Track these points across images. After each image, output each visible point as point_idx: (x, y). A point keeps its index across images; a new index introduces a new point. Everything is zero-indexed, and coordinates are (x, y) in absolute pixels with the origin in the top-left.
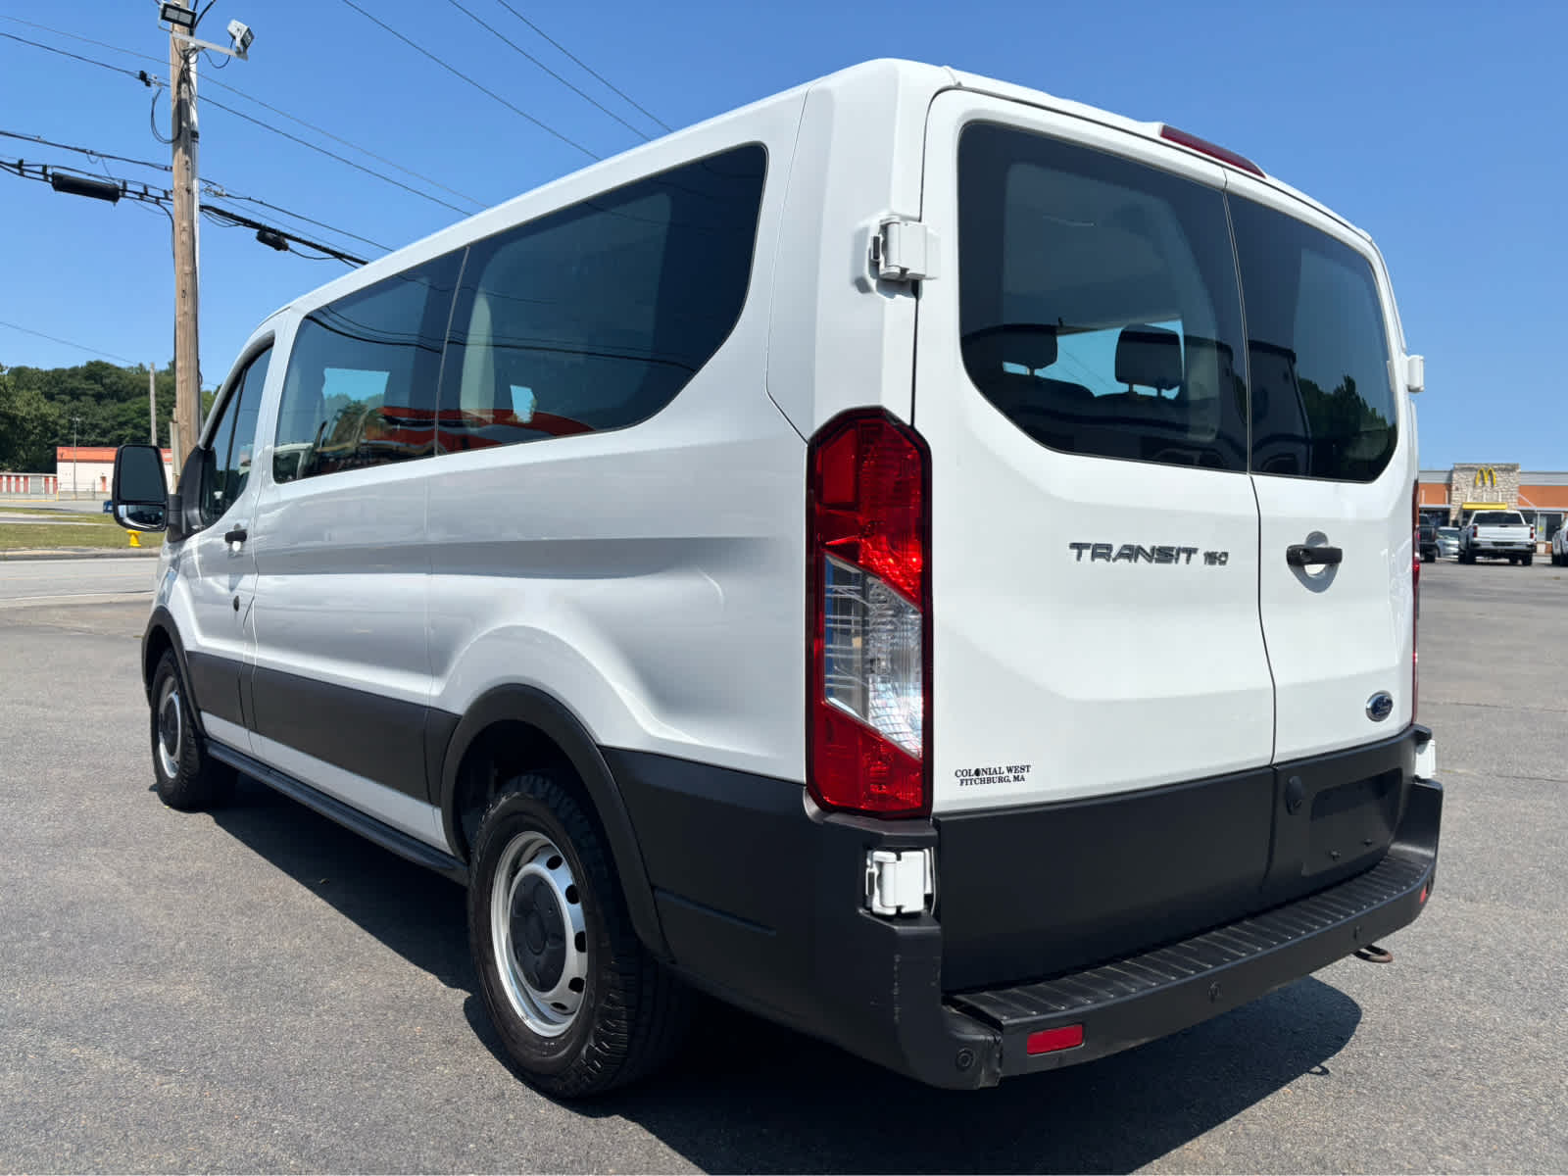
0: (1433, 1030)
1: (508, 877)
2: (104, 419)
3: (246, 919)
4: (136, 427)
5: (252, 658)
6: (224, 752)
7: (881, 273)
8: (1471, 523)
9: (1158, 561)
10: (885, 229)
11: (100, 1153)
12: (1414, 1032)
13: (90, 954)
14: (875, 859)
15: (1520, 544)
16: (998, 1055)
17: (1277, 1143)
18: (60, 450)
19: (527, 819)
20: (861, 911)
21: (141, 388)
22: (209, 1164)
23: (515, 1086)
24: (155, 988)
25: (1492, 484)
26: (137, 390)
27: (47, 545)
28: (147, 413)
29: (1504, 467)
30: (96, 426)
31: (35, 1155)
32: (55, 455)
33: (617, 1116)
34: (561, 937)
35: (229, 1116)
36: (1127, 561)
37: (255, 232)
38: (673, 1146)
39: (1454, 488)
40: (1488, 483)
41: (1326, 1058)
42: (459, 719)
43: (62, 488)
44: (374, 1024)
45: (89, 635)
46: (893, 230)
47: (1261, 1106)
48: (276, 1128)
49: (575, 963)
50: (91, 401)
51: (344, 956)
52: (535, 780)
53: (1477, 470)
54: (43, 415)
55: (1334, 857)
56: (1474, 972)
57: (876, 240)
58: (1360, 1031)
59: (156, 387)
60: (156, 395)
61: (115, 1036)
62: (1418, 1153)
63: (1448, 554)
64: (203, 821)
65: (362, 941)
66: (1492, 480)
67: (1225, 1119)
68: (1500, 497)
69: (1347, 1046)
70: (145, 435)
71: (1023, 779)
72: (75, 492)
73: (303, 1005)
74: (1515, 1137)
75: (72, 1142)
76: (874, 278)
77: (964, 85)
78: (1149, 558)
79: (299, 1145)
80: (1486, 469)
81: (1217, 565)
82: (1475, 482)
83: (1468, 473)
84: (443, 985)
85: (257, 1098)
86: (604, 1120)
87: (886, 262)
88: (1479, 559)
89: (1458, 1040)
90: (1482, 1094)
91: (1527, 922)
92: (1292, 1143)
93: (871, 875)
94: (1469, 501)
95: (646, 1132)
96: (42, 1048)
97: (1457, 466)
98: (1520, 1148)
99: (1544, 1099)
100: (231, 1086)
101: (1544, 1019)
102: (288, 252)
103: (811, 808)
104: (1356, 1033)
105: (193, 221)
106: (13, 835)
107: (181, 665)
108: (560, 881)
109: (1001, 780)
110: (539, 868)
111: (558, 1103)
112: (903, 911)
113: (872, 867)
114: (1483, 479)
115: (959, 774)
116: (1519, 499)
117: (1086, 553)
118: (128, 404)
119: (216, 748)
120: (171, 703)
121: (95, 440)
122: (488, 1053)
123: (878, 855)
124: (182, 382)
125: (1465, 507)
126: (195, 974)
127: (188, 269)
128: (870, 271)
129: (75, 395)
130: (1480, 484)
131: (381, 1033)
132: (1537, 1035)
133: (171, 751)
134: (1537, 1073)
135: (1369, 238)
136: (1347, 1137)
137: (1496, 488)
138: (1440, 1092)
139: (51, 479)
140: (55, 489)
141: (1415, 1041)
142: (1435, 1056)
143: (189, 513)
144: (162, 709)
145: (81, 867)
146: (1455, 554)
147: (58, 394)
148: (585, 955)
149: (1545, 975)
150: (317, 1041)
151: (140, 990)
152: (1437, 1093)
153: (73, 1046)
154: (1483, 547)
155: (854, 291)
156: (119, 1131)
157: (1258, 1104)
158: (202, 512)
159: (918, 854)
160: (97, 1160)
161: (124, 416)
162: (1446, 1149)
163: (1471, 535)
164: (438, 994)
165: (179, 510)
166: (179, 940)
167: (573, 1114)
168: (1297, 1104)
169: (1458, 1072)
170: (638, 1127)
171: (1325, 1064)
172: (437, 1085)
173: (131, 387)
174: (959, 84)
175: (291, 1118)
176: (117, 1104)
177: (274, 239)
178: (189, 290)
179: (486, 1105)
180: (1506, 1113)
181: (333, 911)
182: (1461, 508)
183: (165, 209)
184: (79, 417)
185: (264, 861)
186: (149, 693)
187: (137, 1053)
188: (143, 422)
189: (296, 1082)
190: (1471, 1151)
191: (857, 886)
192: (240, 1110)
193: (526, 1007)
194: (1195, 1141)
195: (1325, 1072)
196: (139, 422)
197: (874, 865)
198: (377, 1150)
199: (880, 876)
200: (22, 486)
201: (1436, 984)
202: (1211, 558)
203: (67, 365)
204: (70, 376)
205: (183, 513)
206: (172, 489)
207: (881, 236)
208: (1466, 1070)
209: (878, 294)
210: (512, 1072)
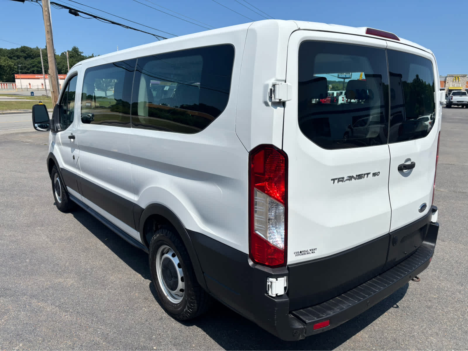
0: (429, 291)
1: (160, 256)
2: (28, 65)
3: (85, 254)
4: (37, 67)
5: (80, 175)
6: (75, 199)
7: (273, 101)
8: (451, 95)
9: (358, 179)
10: (274, 86)
11: (49, 341)
12: (424, 291)
13: (41, 268)
14: (270, 281)
15: (465, 102)
16: (305, 331)
17: (383, 333)
18: (16, 75)
19: (165, 242)
20: (266, 294)
21: (38, 55)
22: (81, 344)
23: (165, 315)
24: (61, 280)
25: (458, 81)
26: (37, 55)
27: (15, 109)
28: (40, 63)
29: (462, 75)
30: (26, 67)
31: (31, 342)
32: (14, 77)
33: (195, 326)
34: (177, 277)
35: (85, 327)
36: (348, 181)
37: (68, 10)
38: (211, 336)
39: (446, 82)
40: (457, 81)
41: (398, 302)
42: (144, 210)
43: (17, 87)
44: (124, 292)
45: (31, 144)
46: (277, 86)
47: (379, 320)
48: (98, 331)
49: (181, 285)
50: (23, 58)
51: (114, 268)
52: (167, 232)
53: (454, 77)
54: (9, 65)
55: (405, 254)
56: (443, 268)
57: (271, 89)
58: (408, 291)
59: (42, 54)
60: (43, 57)
61: (50, 298)
62: (424, 336)
63: (443, 104)
64: (70, 216)
65: (119, 262)
66: (458, 80)
67: (368, 325)
68: (460, 85)
69: (404, 297)
70: (41, 70)
71: (314, 252)
72: (22, 88)
73: (104, 285)
74: (451, 330)
75: (41, 337)
76: (270, 102)
77: (301, 28)
78: (355, 179)
79: (105, 337)
80: (457, 76)
81: (376, 176)
82: (453, 80)
83: (451, 77)
84: (143, 278)
85: (92, 320)
86: (191, 327)
87: (274, 97)
88: (453, 106)
89: (437, 294)
90: (443, 315)
91: (459, 249)
92: (387, 333)
93: (269, 285)
94: (451, 86)
95: (203, 331)
96: (30, 303)
97: (448, 75)
98: (453, 334)
99: (461, 316)
100: (85, 316)
101: (462, 286)
102: (79, 16)
103: (251, 263)
104: (407, 292)
105: (48, 7)
106: (15, 223)
107: (59, 171)
108: (176, 261)
109: (308, 253)
110: (169, 256)
111: (178, 321)
112: (278, 295)
113: (269, 283)
114: (456, 79)
115: (295, 253)
116: (466, 86)
117: (336, 181)
118: (34, 60)
119: (72, 197)
120: (57, 181)
121: (26, 72)
122: (157, 303)
123: (271, 279)
124: (50, 61)
125: (450, 88)
126: (72, 275)
127: (48, 24)
128: (269, 100)
129: (18, 57)
130: (454, 81)
131: (126, 296)
132: (460, 292)
133: (59, 195)
134: (459, 306)
135: (432, 53)
136: (403, 331)
137: (459, 82)
138: (431, 314)
139: (14, 85)
140: (16, 88)
141: (424, 295)
142: (430, 301)
143: (57, 125)
144: (55, 182)
145: (36, 235)
146: (445, 104)
147: (13, 57)
148: (184, 283)
149: (463, 270)
150: (108, 299)
151: (57, 281)
152: (430, 314)
153: (39, 302)
154: (454, 103)
155: (264, 105)
156: (54, 333)
157: (378, 319)
158: (61, 125)
159: (283, 278)
160: (49, 344)
161: (34, 64)
162: (431, 335)
163: (450, 99)
164: (142, 281)
165: (53, 124)
166: (66, 262)
167: (182, 325)
168: (389, 319)
169: (437, 306)
170: (201, 329)
171: (397, 304)
172: (143, 315)
173: (35, 54)
174: (299, 28)
175: (103, 327)
176: (53, 323)
177: (74, 12)
178: (49, 31)
179: (158, 322)
180: (449, 322)
181: (110, 251)
182: (448, 89)
183: (39, 4)
184: (20, 64)
185: (89, 231)
186: (51, 176)
187: (57, 304)
188: (40, 66)
189: (103, 314)
190: (439, 335)
191: (264, 288)
192: (88, 325)
193: (167, 293)
194: (359, 333)
195: (398, 307)
196: (38, 66)
197: (269, 282)
198: (127, 339)
199: (271, 285)
200: (6, 87)
201: (431, 273)
202: (374, 174)
203: (15, 48)
204: (16, 51)
205: (55, 125)
206: (51, 118)
207: (273, 88)
208: (439, 306)
209: (272, 107)
210: (164, 310)
